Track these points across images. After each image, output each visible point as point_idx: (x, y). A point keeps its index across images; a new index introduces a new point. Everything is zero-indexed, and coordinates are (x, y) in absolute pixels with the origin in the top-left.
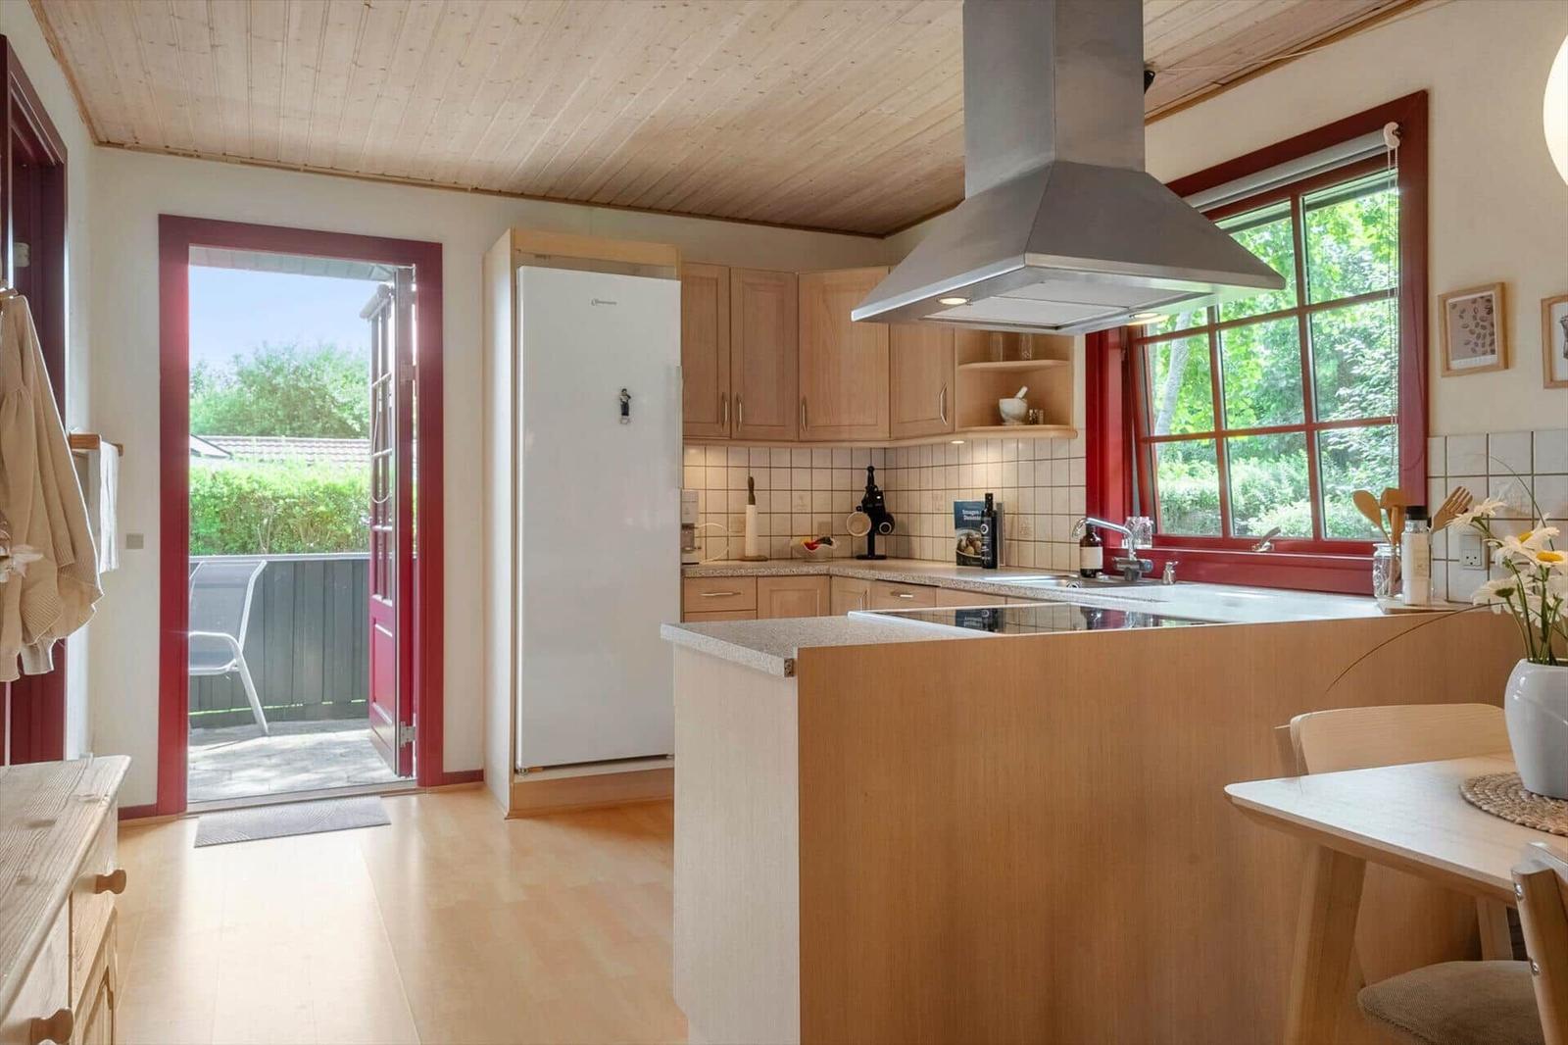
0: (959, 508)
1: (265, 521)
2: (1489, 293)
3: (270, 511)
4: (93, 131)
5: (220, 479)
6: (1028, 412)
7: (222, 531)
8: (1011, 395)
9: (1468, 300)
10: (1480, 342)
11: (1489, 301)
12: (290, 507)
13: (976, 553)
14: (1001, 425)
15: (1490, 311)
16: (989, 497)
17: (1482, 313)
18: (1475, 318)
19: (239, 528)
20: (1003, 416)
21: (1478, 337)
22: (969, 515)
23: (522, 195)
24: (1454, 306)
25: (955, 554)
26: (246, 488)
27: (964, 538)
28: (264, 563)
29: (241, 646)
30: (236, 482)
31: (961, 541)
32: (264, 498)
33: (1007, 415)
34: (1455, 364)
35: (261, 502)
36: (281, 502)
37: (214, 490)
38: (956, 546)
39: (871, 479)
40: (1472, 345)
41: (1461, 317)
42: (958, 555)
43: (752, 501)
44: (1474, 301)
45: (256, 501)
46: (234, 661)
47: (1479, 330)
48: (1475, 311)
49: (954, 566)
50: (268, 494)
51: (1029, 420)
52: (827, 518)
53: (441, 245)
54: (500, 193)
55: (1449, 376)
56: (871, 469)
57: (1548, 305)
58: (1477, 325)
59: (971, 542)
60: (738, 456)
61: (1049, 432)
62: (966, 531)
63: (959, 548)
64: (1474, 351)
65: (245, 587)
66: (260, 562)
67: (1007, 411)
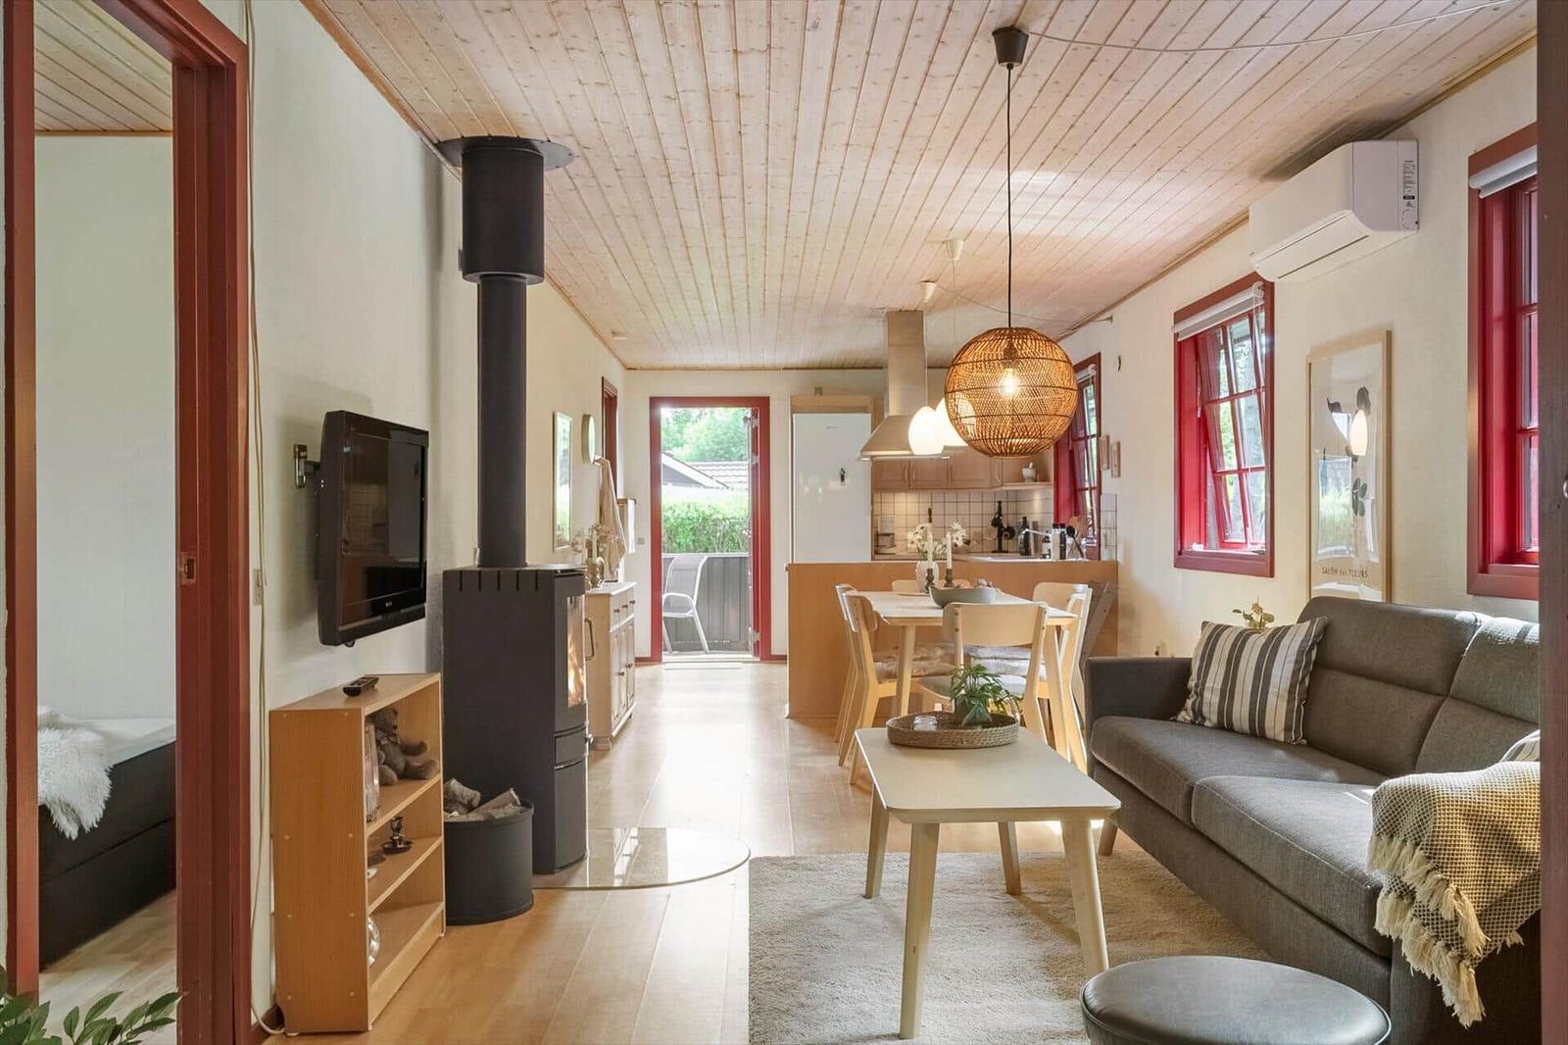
1: (718, 534)
3: (721, 528)
4: (624, 365)
5: (692, 507)
7: (694, 541)
12: (732, 525)
19: (704, 539)
23: (808, 368)
26: (707, 513)
28: (705, 559)
29: (694, 603)
30: (702, 509)
32: (718, 519)
35: (716, 522)
36: (728, 522)
37: (689, 515)
39: (1000, 508)
43: (930, 521)
45: (714, 520)
46: (691, 611)
50: (720, 517)
52: (979, 530)
53: (768, 398)
54: (797, 369)
56: (1000, 502)
60: (925, 497)
65: (696, 570)
66: (706, 556)
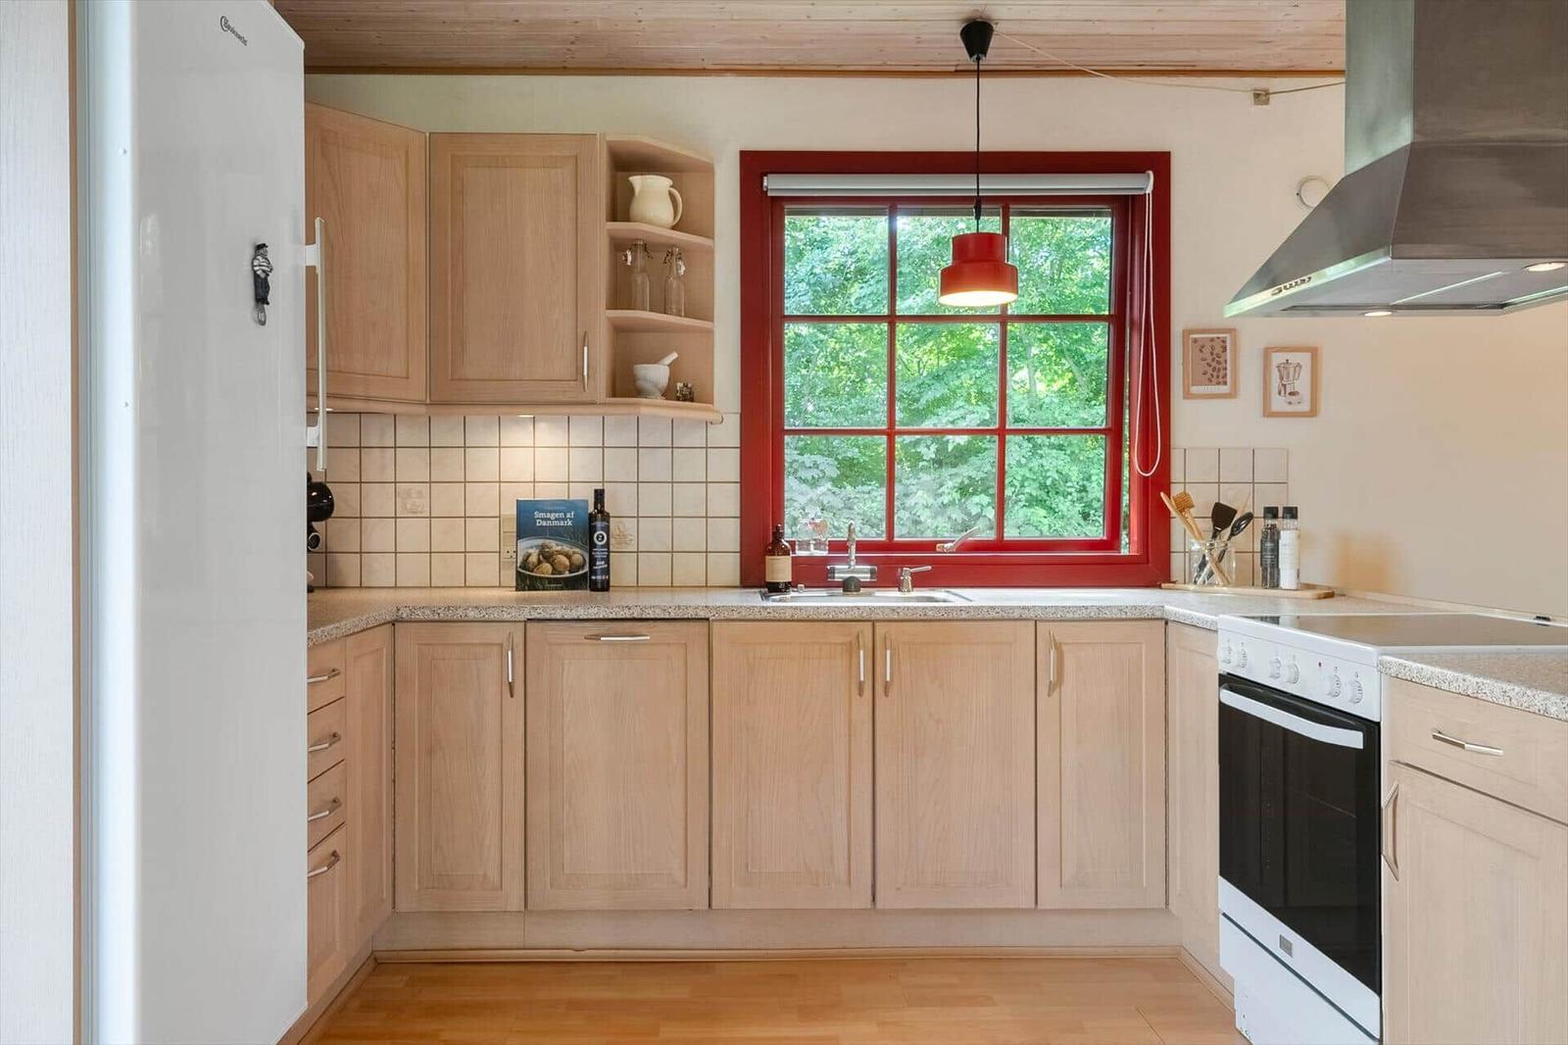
0: (527, 509)
2: (1224, 335)
6: (671, 384)
8: (654, 360)
9: (1207, 338)
10: (1215, 374)
11: (1224, 341)
13: (555, 571)
14: (634, 397)
15: (1225, 349)
16: (598, 494)
17: (1218, 350)
18: (1212, 354)
20: (642, 385)
21: (1214, 369)
22: (547, 519)
24: (1195, 341)
25: (515, 575)
27: (533, 551)
31: (528, 555)
33: (645, 384)
34: (1194, 389)
38: (517, 564)
40: (1208, 375)
41: (1201, 351)
42: (521, 576)
44: (1212, 340)
47: (1214, 364)
48: (1212, 348)
49: (511, 592)
51: (670, 394)
55: (1188, 398)
57: (1267, 353)
58: (1213, 360)
59: (546, 556)
61: (681, 412)
62: (540, 542)
63: (524, 566)
64: (1210, 380)
67: (646, 378)
